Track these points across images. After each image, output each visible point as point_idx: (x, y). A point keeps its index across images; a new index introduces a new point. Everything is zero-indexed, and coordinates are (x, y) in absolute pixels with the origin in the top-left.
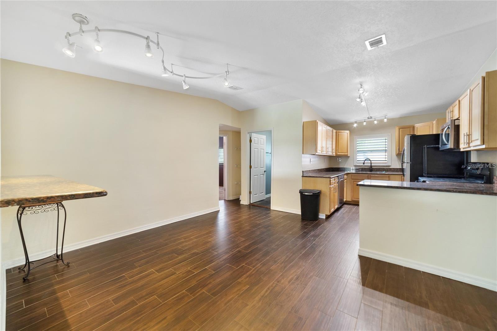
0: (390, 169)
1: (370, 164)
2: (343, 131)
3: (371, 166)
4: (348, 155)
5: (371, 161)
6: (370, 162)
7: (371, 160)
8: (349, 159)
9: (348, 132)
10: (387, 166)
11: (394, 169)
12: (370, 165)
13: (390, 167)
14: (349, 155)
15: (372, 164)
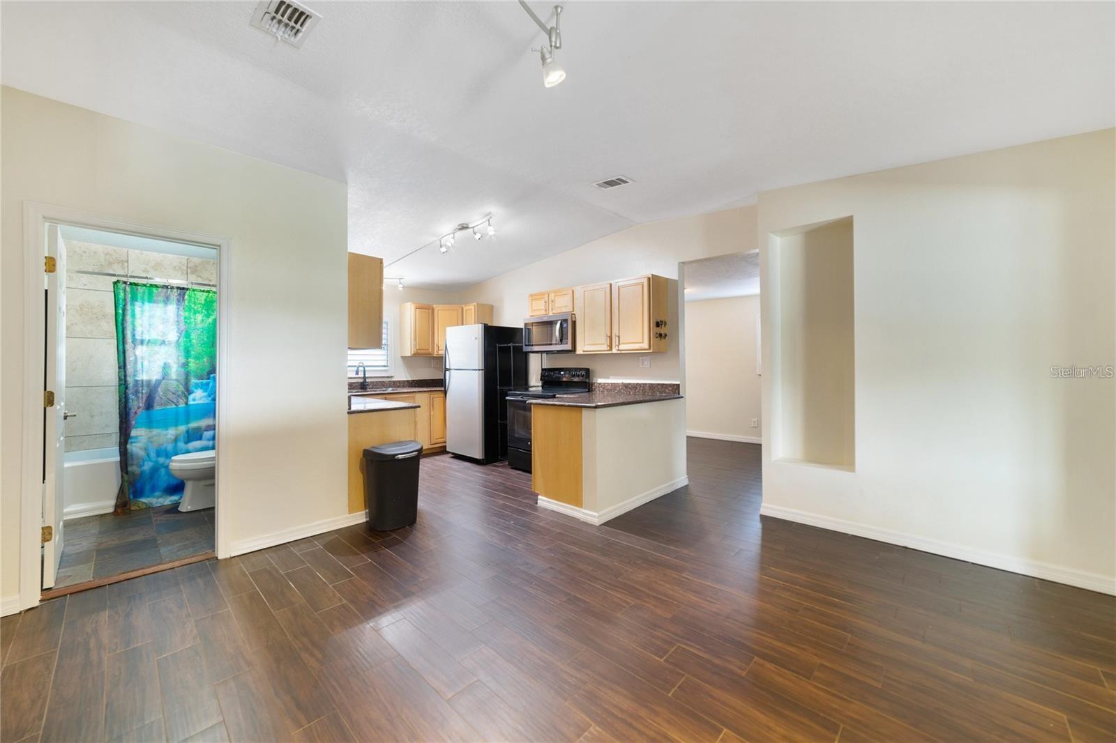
0: (394, 382)
1: (363, 373)
3: (365, 378)
5: (365, 367)
6: (363, 369)
7: (365, 364)
10: (388, 377)
11: (398, 382)
12: (363, 376)
13: (394, 379)
15: (366, 373)
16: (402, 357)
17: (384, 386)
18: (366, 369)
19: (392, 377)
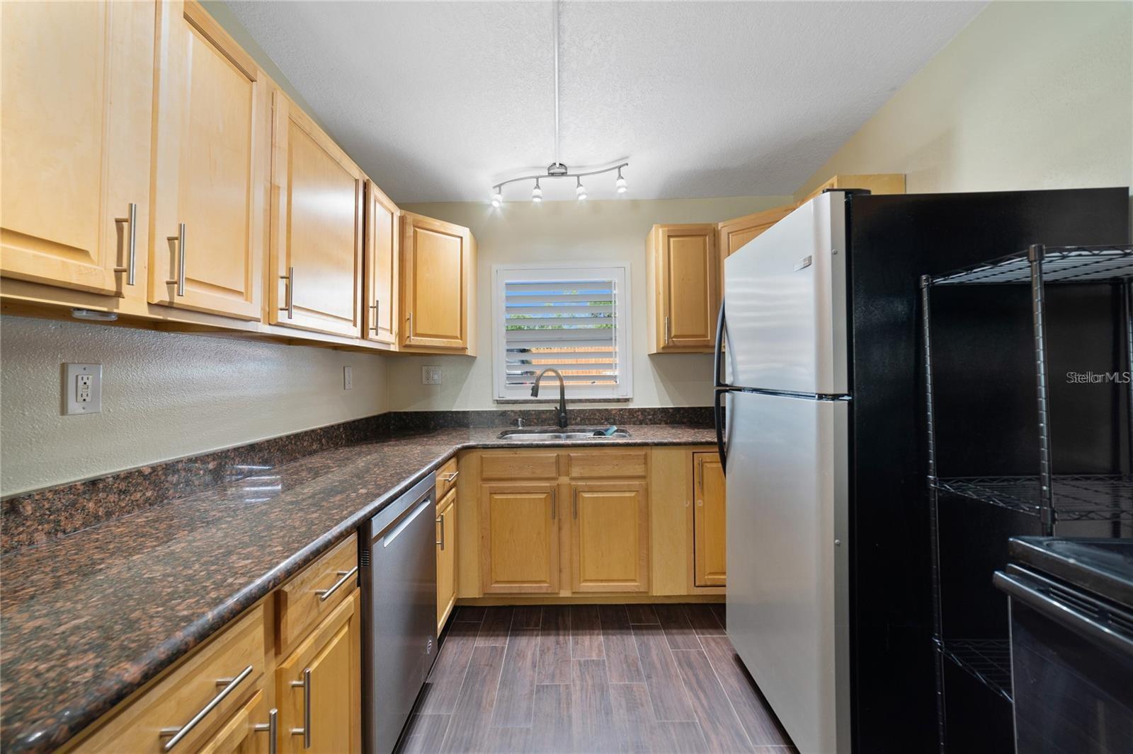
0: (632, 412)
1: (559, 391)
2: (437, 224)
3: (563, 402)
4: (464, 349)
5: (561, 379)
6: (558, 383)
7: (562, 372)
8: (476, 370)
9: (465, 232)
10: (618, 401)
11: (643, 411)
12: (558, 397)
13: (631, 406)
14: (470, 352)
15: (566, 392)
16: (649, 355)
17: (607, 420)
18: (566, 383)
19: (627, 400)
